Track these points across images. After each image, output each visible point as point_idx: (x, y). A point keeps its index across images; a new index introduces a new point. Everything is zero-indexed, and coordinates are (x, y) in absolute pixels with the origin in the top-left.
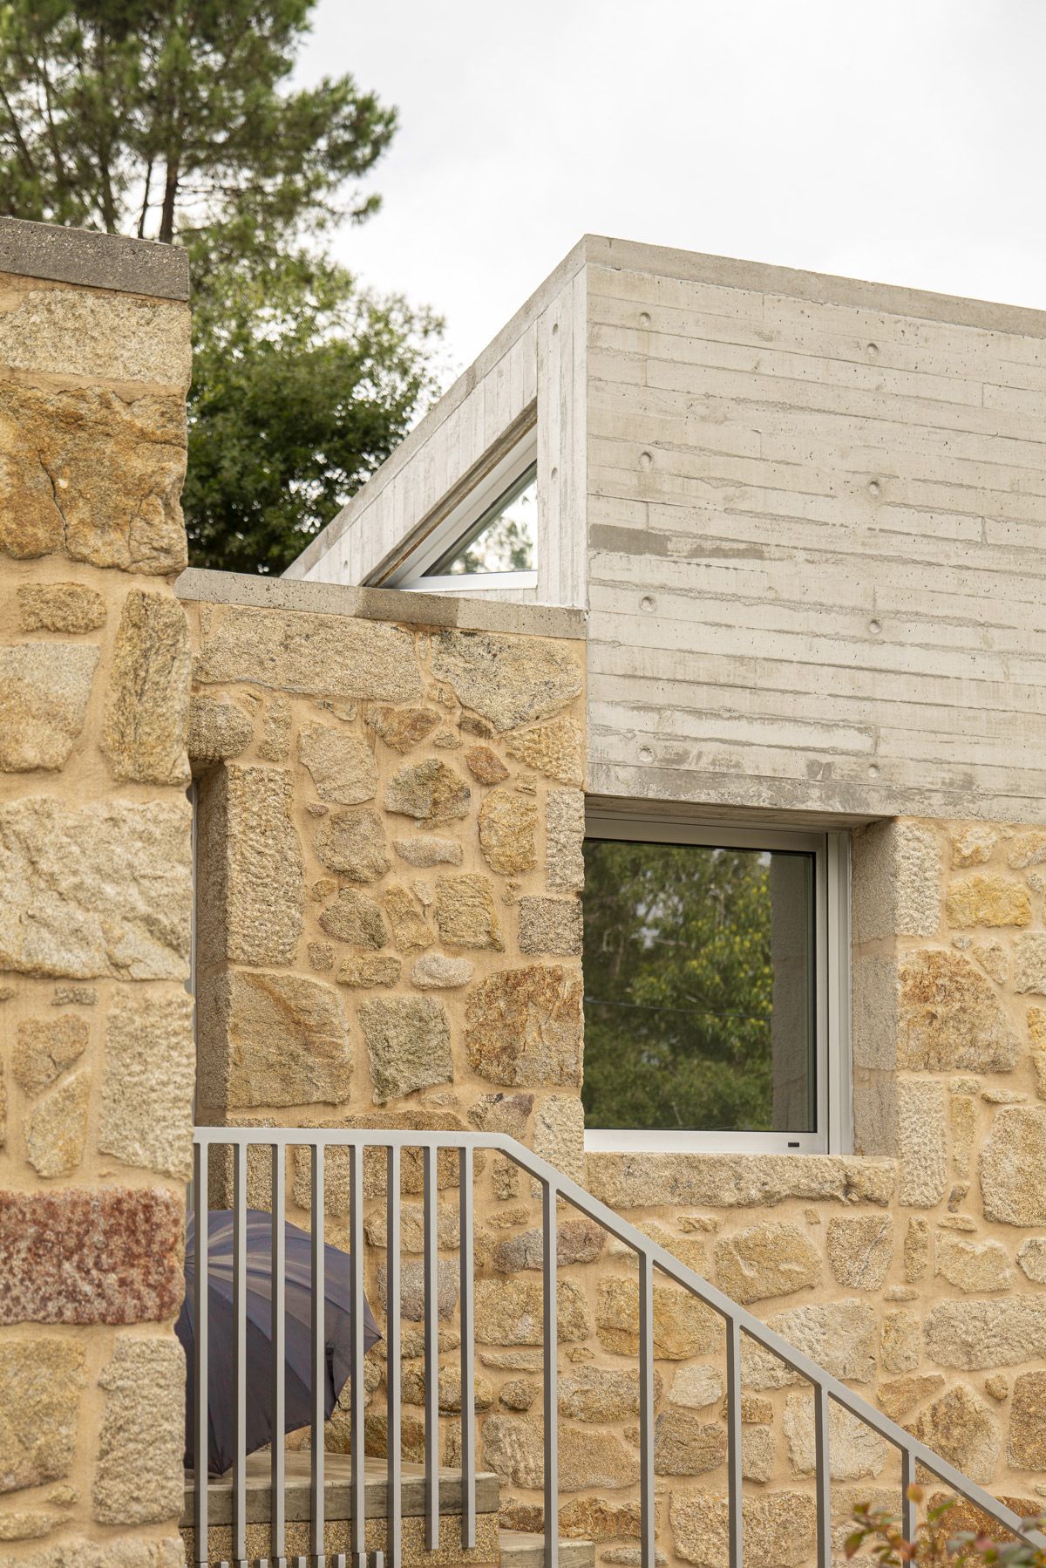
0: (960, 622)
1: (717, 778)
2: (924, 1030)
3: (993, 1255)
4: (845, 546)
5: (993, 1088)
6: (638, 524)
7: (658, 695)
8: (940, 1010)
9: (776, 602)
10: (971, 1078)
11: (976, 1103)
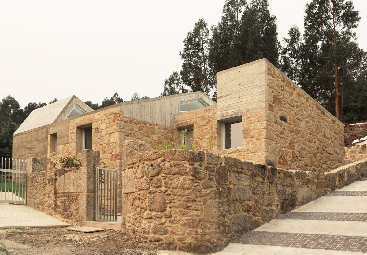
0: (248, 95)
1: (226, 116)
2: (244, 135)
3: (251, 156)
4: (237, 91)
5: (252, 139)
6: (220, 96)
7: (222, 110)
8: (246, 133)
9: (231, 99)
10: (249, 139)
11: (250, 141)
